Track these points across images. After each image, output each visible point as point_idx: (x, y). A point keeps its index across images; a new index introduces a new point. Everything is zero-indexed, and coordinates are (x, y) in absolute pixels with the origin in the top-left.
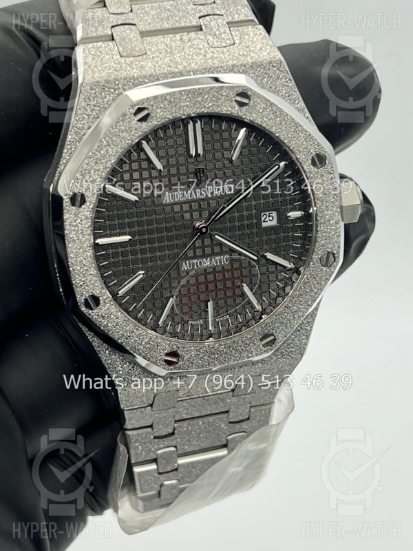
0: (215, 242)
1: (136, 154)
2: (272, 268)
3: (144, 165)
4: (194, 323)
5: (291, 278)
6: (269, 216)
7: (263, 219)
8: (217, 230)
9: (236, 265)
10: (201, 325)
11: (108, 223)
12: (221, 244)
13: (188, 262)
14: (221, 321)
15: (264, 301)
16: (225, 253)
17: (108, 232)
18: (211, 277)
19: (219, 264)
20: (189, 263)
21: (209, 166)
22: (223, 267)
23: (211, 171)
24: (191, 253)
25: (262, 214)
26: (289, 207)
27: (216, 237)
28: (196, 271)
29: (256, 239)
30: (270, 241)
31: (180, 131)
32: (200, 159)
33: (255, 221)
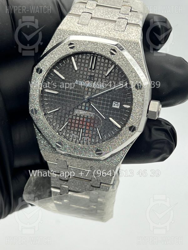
0: (91, 106)
1: (69, 61)
3: (71, 67)
4: (74, 135)
6: (117, 104)
7: (114, 104)
8: (92, 102)
9: (97, 118)
12: (93, 108)
14: (85, 139)
15: (105, 137)
16: (94, 112)
18: (85, 120)
21: (96, 75)
22: (91, 117)
23: (96, 77)
24: (80, 107)
25: (114, 102)
26: (125, 102)
27: (91, 104)
28: (80, 115)
29: (108, 111)
30: (113, 114)
31: (88, 58)
32: (93, 71)
33: (109, 103)
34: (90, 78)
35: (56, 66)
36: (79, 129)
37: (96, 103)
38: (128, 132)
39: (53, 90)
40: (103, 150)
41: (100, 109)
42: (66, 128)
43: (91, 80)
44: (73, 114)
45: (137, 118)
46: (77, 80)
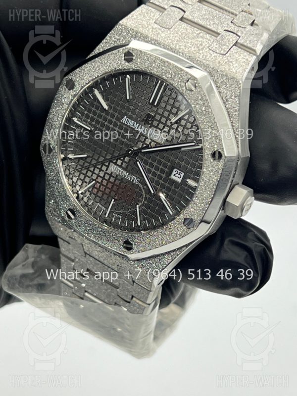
1: (121, 82)
6: (179, 174)
11: (86, 112)
14: (115, 217)
15: (146, 224)
17: (83, 117)
19: (132, 181)
20: (116, 168)
21: (158, 117)
23: (157, 120)
24: (120, 163)
25: (175, 170)
26: (192, 176)
27: (138, 162)
28: (117, 176)
29: (161, 181)
30: (169, 189)
31: (152, 84)
32: (155, 109)
33: (166, 170)
34: (147, 119)
35: (100, 84)
36: (110, 198)
37: (146, 163)
38: (182, 227)
40: (135, 244)
41: (150, 175)
42: (90, 190)
43: (148, 123)
44: (107, 170)
45: (201, 208)
46: (125, 117)
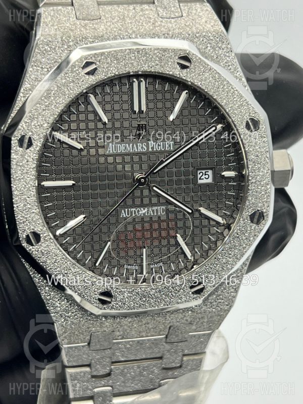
0: (153, 194)
1: (84, 106)
2: (205, 222)
3: (91, 117)
4: (129, 267)
5: (222, 233)
6: (205, 175)
7: (199, 176)
8: (155, 182)
9: (171, 216)
10: (136, 270)
11: (54, 168)
12: (159, 196)
13: (126, 210)
14: (155, 268)
15: (196, 252)
16: (162, 204)
17: (54, 176)
18: (147, 226)
19: (155, 214)
20: (128, 211)
21: (151, 123)
22: (159, 217)
23: (152, 127)
24: (129, 201)
25: (199, 172)
26: (224, 167)
27: (154, 188)
29: (192, 194)
30: (205, 197)
31: (126, 88)
32: (143, 116)
33: (191, 177)
36: (138, 251)
38: (251, 226)
39: (62, 180)
45: (263, 193)
